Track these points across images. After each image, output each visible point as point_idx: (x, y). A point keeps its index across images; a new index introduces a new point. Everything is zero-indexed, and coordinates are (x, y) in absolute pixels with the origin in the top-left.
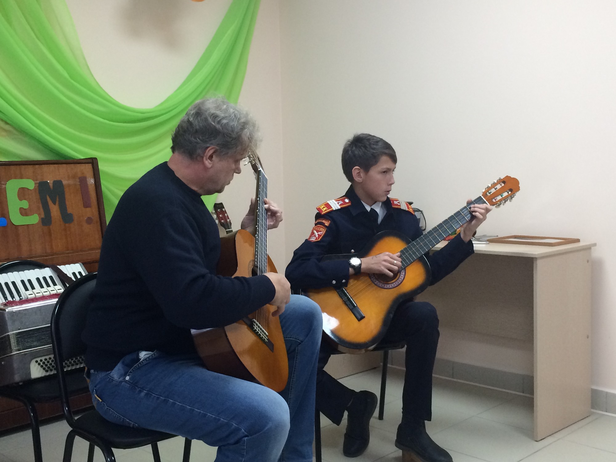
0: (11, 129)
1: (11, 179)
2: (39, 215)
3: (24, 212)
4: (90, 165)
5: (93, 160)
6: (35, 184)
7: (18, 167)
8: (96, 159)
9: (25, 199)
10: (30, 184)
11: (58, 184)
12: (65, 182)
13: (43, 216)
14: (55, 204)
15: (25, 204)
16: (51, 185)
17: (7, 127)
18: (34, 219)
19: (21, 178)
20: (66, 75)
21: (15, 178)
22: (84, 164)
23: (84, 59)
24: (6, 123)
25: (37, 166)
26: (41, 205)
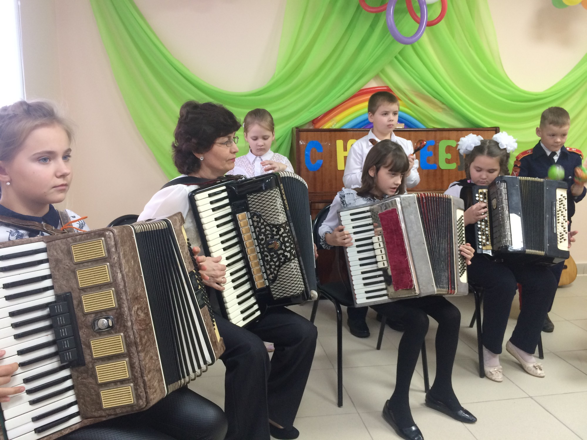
1: (443, 140)
2: (457, 163)
3: (448, 161)
5: (496, 128)
7: (447, 132)
8: (498, 128)
9: (449, 153)
13: (459, 164)
15: (449, 156)
17: (443, 106)
18: (453, 166)
19: (449, 139)
20: (485, 70)
21: (445, 139)
22: (490, 131)
23: (500, 58)
24: (443, 103)
25: (459, 132)
26: (459, 157)
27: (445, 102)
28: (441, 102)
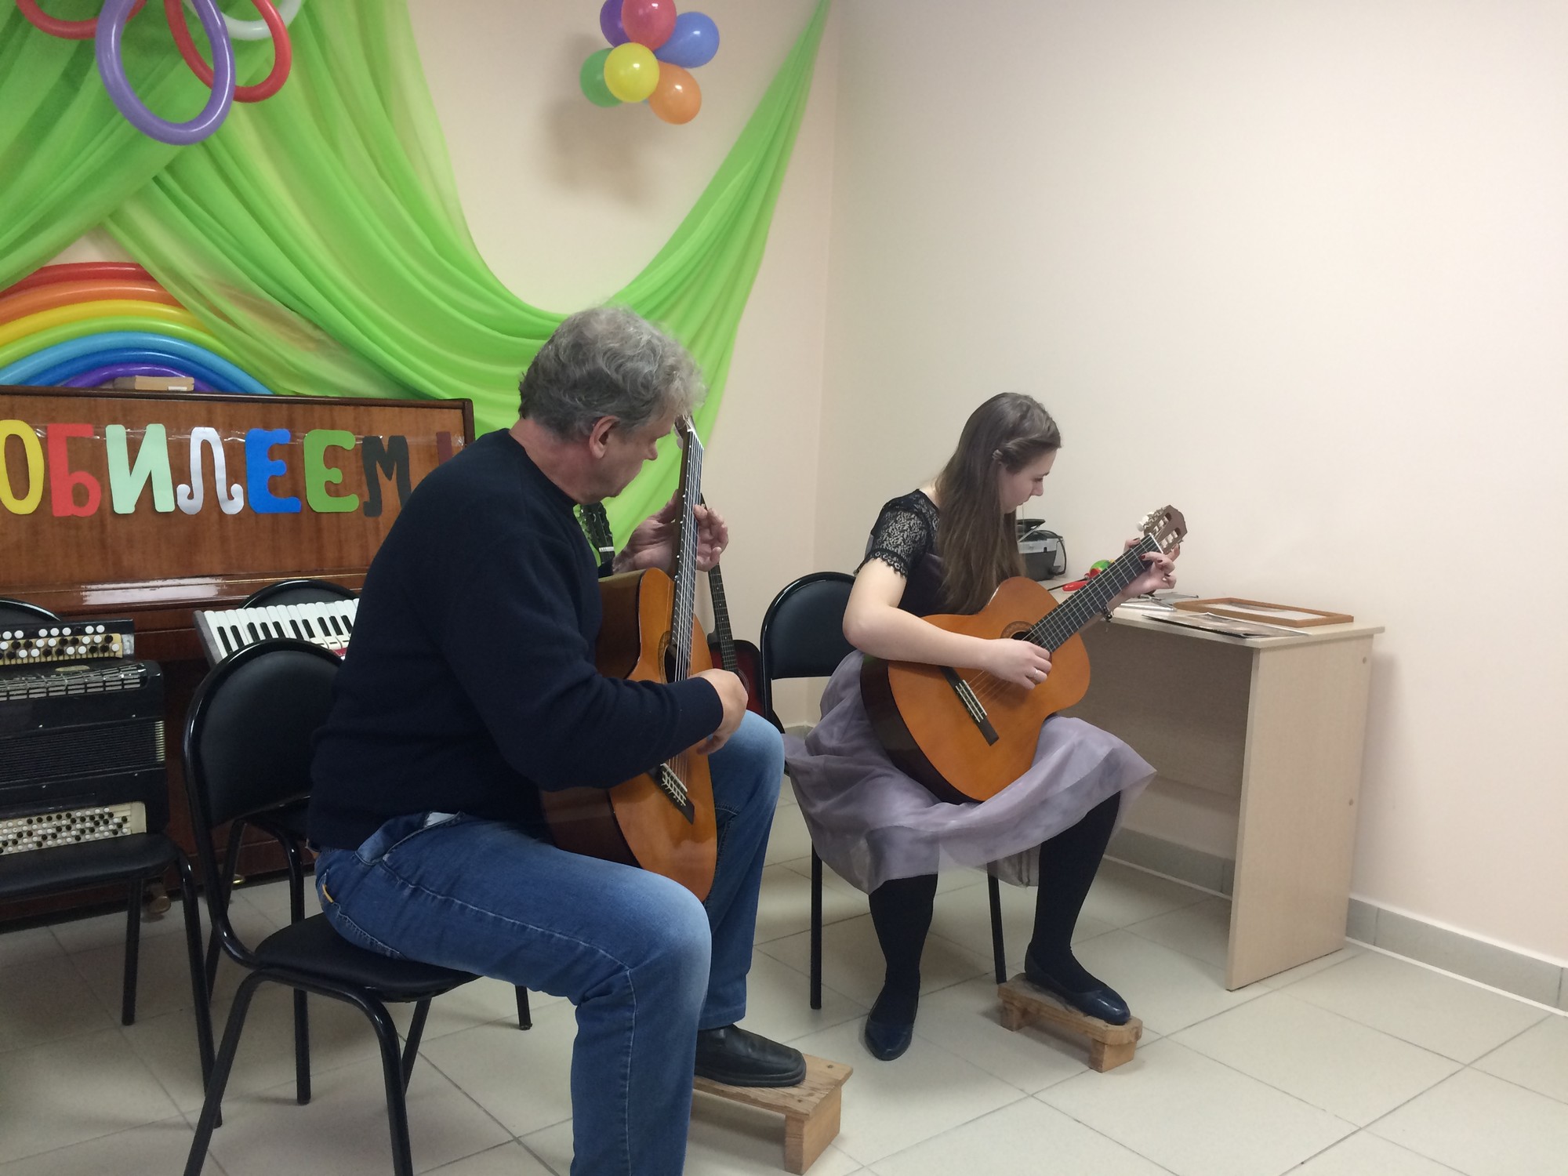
0: (323, 337)
1: (315, 428)
2: (361, 496)
3: (333, 490)
4: (459, 412)
5: (464, 403)
6: (357, 440)
7: (329, 408)
8: (470, 401)
9: (336, 467)
10: (347, 440)
11: (398, 443)
12: (410, 440)
13: (367, 498)
14: (389, 477)
15: (336, 476)
16: (385, 444)
17: (317, 334)
18: (350, 503)
19: (333, 427)
20: (427, 244)
21: (322, 428)
22: (447, 410)
23: (463, 218)
24: (316, 327)
25: (362, 408)
26: (364, 478)
27: (320, 324)
28: (309, 321)
